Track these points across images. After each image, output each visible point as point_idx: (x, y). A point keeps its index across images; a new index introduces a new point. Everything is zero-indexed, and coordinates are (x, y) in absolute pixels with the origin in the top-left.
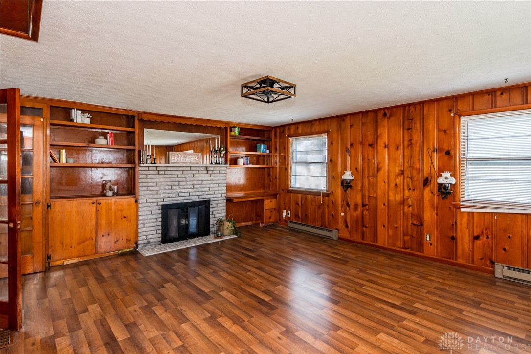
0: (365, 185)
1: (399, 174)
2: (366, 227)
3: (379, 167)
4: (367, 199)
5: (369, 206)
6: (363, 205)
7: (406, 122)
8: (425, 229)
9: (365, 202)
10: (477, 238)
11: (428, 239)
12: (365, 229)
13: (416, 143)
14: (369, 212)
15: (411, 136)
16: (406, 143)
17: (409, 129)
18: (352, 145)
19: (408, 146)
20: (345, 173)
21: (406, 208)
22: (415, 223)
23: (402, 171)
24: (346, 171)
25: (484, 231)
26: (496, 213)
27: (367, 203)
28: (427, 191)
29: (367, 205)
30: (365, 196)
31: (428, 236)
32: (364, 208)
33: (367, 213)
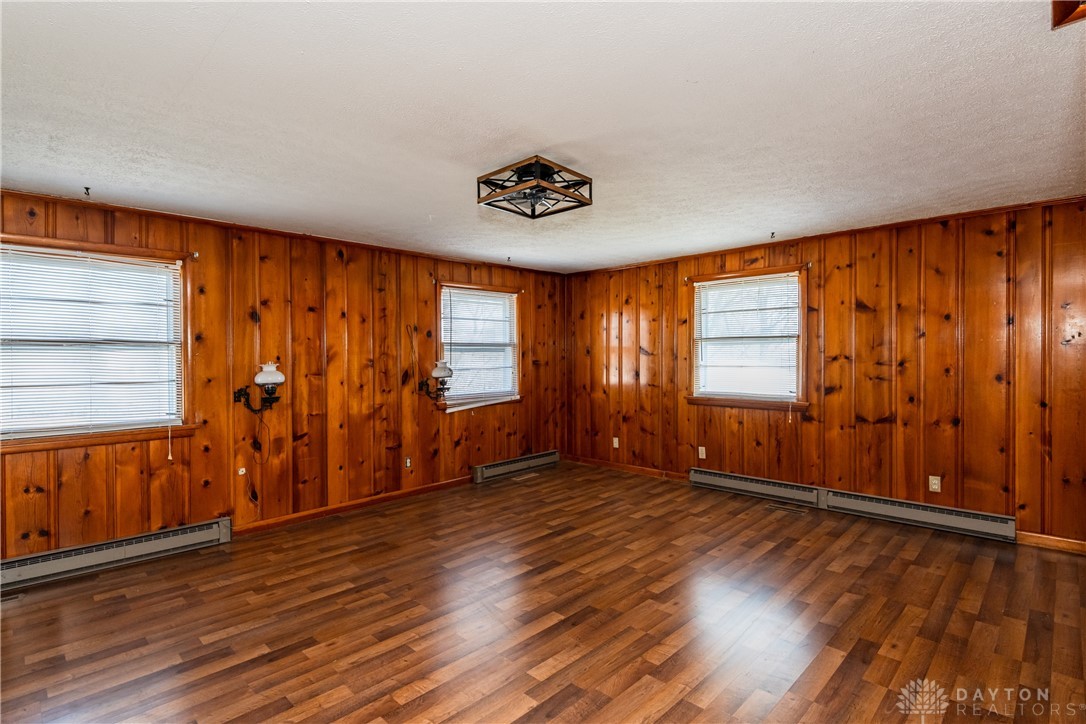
0: (302, 393)
1: (367, 366)
2: (305, 482)
3: (331, 353)
4: (305, 423)
5: (310, 436)
6: (296, 437)
7: (377, 279)
8: (405, 450)
9: (302, 430)
10: (457, 443)
11: (408, 465)
12: (300, 486)
13: (392, 315)
14: (309, 449)
15: (385, 302)
16: (377, 314)
17: (381, 290)
18: (264, 303)
19: (381, 318)
20: (261, 369)
21: (378, 423)
22: (390, 445)
23: (372, 361)
24: (265, 363)
25: (464, 433)
26: (472, 409)
27: (306, 430)
28: (407, 392)
29: (305, 434)
30: (301, 415)
31: (408, 461)
32: (299, 442)
33: (306, 449)
